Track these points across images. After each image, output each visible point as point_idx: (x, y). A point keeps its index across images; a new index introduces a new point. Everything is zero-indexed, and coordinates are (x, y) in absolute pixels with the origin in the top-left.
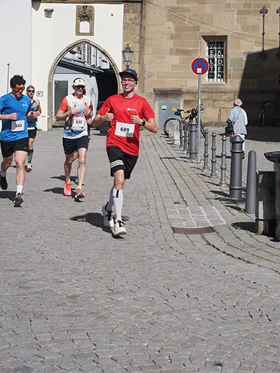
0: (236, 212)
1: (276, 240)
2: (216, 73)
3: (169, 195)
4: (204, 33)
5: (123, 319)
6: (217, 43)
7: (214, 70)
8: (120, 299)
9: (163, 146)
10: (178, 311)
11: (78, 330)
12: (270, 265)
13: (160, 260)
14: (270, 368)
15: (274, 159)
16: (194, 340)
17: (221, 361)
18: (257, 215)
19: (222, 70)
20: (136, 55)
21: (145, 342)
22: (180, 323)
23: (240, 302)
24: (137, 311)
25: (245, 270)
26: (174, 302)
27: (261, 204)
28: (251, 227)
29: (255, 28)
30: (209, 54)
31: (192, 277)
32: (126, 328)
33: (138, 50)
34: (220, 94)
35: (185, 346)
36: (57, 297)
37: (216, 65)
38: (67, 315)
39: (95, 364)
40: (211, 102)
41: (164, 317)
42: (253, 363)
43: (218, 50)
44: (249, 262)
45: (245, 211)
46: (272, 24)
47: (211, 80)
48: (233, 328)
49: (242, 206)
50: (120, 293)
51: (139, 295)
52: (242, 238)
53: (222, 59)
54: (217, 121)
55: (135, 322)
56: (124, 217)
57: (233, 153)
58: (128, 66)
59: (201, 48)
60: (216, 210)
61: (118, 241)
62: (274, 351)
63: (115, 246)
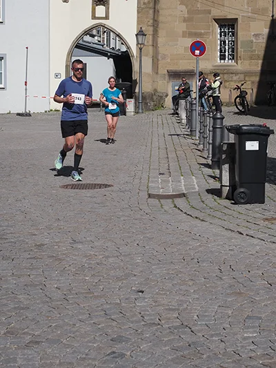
0: (211, 180)
2: (227, 55)
3: (157, 167)
4: (215, 16)
5: (76, 260)
6: (228, 25)
7: (225, 52)
8: (79, 247)
9: (171, 124)
10: (124, 256)
11: (35, 268)
12: (220, 222)
13: (126, 218)
16: (127, 276)
17: (143, 290)
19: (233, 51)
20: (149, 38)
21: (87, 276)
22: (122, 264)
23: (180, 249)
24: (90, 255)
26: (124, 249)
29: (264, 10)
30: (221, 36)
31: (147, 231)
32: (76, 267)
33: (152, 33)
34: (231, 75)
35: (119, 279)
36: (26, 246)
37: (227, 47)
38: (30, 258)
39: (41, 291)
41: (111, 260)
42: (168, 291)
43: (229, 32)
44: (203, 221)
47: (222, 61)
48: (164, 268)
50: (81, 243)
51: (96, 244)
52: (206, 202)
53: (233, 41)
54: (227, 101)
55: (86, 263)
56: (109, 186)
57: (214, 128)
58: (141, 49)
59: (213, 31)
60: (195, 180)
61: (95, 205)
62: (190, 283)
63: (91, 208)
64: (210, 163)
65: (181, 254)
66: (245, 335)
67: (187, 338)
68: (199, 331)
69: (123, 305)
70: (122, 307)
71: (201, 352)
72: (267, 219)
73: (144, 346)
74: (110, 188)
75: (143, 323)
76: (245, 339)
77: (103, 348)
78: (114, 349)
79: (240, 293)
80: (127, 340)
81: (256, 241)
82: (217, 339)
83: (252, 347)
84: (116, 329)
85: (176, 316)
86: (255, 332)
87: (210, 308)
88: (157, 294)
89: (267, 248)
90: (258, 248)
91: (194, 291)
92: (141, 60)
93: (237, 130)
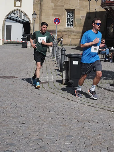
2: (70, 24)
4: (65, 8)
6: (71, 12)
7: (69, 23)
10: (18, 108)
13: (21, 91)
16: (18, 116)
17: (25, 123)
19: (73, 23)
20: (38, 16)
21: (1, 116)
22: (17, 111)
24: (4, 107)
26: (19, 105)
29: (86, 6)
30: (68, 16)
31: (30, 97)
33: (39, 14)
34: (71, 33)
35: (15, 118)
37: (70, 21)
40: (68, 36)
41: (12, 109)
42: (35, 123)
43: (71, 15)
44: (54, 93)
46: (93, 5)
47: (68, 27)
48: (35, 113)
51: (7, 102)
53: (73, 19)
54: (70, 43)
55: (1, 110)
56: (16, 77)
57: (62, 55)
58: (34, 20)
59: (64, 14)
60: (52, 76)
61: (9, 85)
62: (45, 120)
63: (7, 87)
64: (59, 69)
65: (42, 108)
66: (65, 143)
67: (41, 144)
68: (46, 141)
70: (14, 130)
71: (45, 150)
73: (21, 148)
74: (16, 79)
75: (23, 137)
76: (65, 145)
77: (4, 148)
78: (8, 149)
79: (65, 125)
80: (14, 145)
81: (75, 103)
82: (53, 145)
83: (68, 149)
84: (10, 140)
85: (37, 134)
86: (69, 142)
87: (52, 131)
88: (30, 124)
89: (79, 106)
90: (75, 106)
91: (46, 124)
92: (34, 25)
93: (70, 56)
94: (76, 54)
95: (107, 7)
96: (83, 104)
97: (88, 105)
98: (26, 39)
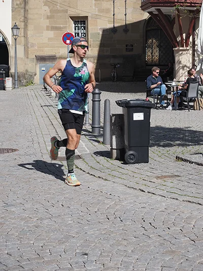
0: (96, 144)
1: (125, 163)
3: (47, 133)
4: (71, 15)
5: (15, 224)
6: (81, 21)
8: (12, 210)
9: (43, 97)
10: (55, 217)
12: (122, 181)
13: (42, 180)
14: (122, 255)
15: (123, 105)
16: (68, 237)
17: (87, 252)
18: (111, 146)
21: (31, 241)
22: (57, 226)
23: (100, 209)
24: (26, 218)
25: (104, 186)
26: (53, 210)
27: (114, 137)
28: (107, 154)
29: (108, 11)
30: (75, 29)
31: (65, 192)
32: (17, 231)
33: (23, 27)
35: (61, 242)
41: (45, 222)
42: (110, 252)
43: (81, 27)
45: (103, 143)
46: (119, 8)
48: (95, 228)
49: (101, 140)
50: (13, 205)
51: (28, 206)
53: (85, 34)
55: (24, 226)
56: (15, 150)
57: (94, 101)
58: (16, 39)
59: (69, 26)
61: (11, 168)
62: (125, 243)
63: (8, 171)
65: (103, 214)
69: (76, 270)
72: (158, 177)
74: (16, 152)
89: (172, 204)
90: (164, 204)
91: (132, 251)
92: (16, 48)
94: (137, 100)
95: (153, 9)
96: (177, 199)
97: (187, 201)
98: (2, 74)
